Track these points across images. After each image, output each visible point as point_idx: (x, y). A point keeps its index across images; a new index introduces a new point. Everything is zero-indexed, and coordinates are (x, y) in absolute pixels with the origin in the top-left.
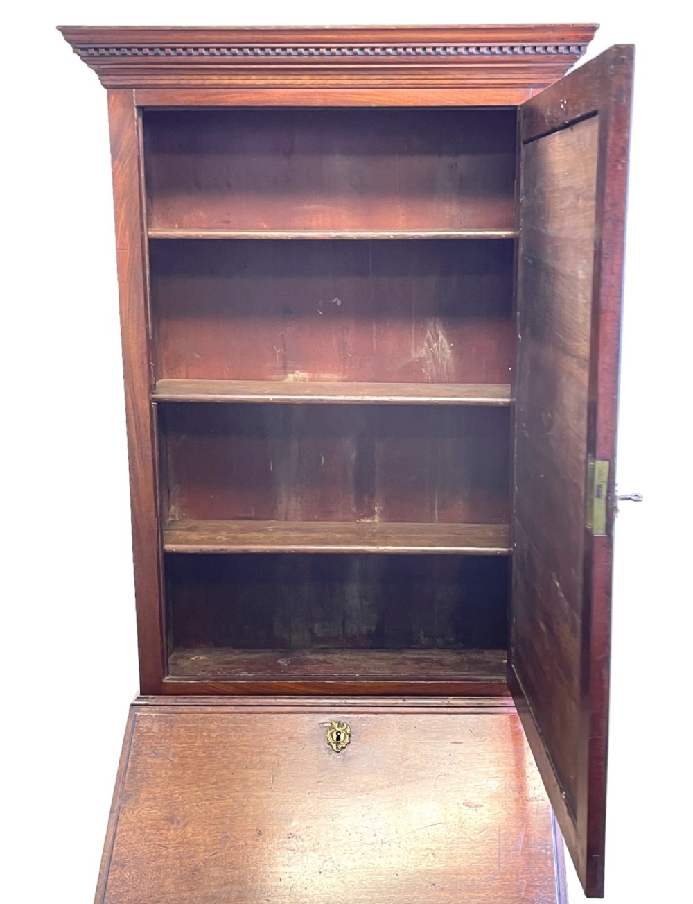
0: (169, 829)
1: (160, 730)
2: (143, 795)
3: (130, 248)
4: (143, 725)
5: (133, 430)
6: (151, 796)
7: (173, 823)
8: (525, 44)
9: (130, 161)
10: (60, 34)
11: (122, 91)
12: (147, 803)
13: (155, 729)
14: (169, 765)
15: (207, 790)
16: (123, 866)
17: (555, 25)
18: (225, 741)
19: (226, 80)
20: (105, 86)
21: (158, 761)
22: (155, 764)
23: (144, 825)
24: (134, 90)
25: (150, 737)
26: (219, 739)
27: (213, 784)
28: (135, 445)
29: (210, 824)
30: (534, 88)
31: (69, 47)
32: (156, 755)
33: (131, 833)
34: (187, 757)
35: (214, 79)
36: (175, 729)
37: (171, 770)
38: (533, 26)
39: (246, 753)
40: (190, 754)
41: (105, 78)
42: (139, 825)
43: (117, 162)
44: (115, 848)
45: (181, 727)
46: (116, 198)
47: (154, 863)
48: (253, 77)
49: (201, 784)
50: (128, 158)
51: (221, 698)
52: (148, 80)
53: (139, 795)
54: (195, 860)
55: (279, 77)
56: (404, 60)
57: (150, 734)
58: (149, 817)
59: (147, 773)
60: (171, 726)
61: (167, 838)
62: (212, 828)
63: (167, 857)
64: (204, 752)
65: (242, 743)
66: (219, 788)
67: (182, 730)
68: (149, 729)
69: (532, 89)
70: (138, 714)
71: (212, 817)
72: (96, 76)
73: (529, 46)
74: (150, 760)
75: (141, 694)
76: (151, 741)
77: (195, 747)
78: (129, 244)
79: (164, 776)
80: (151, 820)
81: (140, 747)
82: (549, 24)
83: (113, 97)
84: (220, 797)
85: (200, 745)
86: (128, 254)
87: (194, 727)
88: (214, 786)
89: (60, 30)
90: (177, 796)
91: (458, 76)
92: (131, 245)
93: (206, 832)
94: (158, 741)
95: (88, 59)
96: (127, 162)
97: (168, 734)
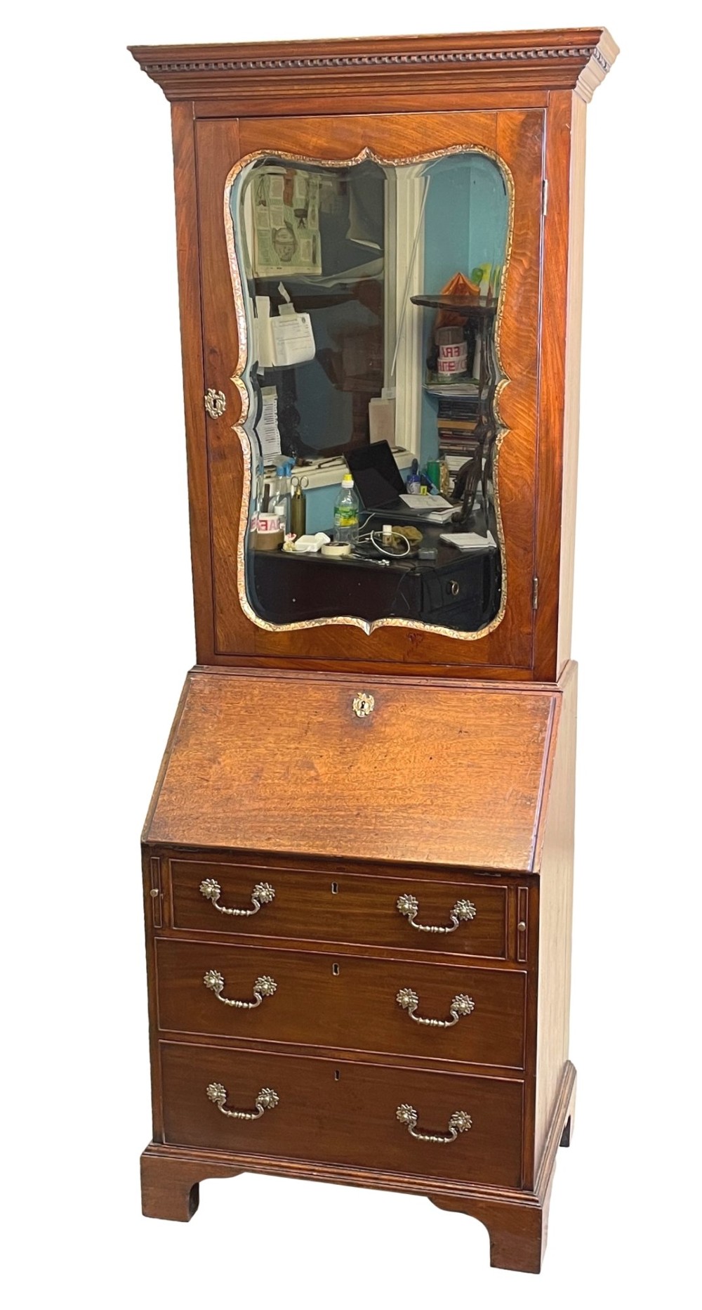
0: (210, 768)
1: (210, 693)
2: (192, 741)
3: (189, 249)
4: (197, 688)
5: (190, 420)
6: (197, 742)
7: (214, 763)
8: (537, 49)
9: (190, 167)
10: (129, 54)
11: (183, 103)
12: (195, 747)
13: (206, 691)
14: (215, 720)
15: (246, 740)
16: (171, 792)
17: (563, 30)
18: (264, 704)
19: (272, 90)
20: (169, 99)
21: (205, 716)
22: (204, 718)
23: (190, 763)
24: (193, 102)
25: (201, 697)
26: (260, 702)
27: (252, 736)
28: (192, 433)
29: (245, 766)
30: (551, 90)
31: (137, 65)
32: (206, 711)
33: (179, 768)
34: (231, 715)
35: (262, 90)
36: (223, 692)
37: (216, 723)
38: (542, 31)
39: (282, 714)
40: (234, 712)
41: (168, 91)
42: (187, 763)
43: (178, 169)
44: (166, 778)
45: (229, 691)
46: (177, 203)
47: (196, 792)
48: (296, 87)
49: (241, 735)
50: (188, 166)
51: (265, 671)
52: (205, 92)
53: (189, 741)
54: (230, 791)
55: (318, 87)
56: (428, 67)
57: (202, 695)
58: (196, 758)
59: (196, 724)
60: (220, 690)
61: (208, 774)
62: (246, 768)
63: (207, 787)
64: (246, 711)
65: (279, 707)
66: (256, 740)
67: (229, 693)
68: (201, 691)
69: (549, 91)
70: (192, 679)
71: (248, 760)
72: (161, 90)
73: (541, 50)
74: (200, 715)
75: (198, 663)
76: (202, 700)
77: (238, 707)
78: (188, 245)
79: (210, 727)
80: (197, 759)
81: (193, 704)
82: (558, 29)
83: (175, 109)
84: (256, 746)
85: (243, 705)
86: (187, 255)
87: (239, 692)
88: (251, 738)
89: (130, 50)
90: (220, 743)
91: (479, 81)
92: (190, 245)
93: (241, 772)
94: (208, 700)
95: (153, 76)
96: (186, 169)
97: (217, 696)
